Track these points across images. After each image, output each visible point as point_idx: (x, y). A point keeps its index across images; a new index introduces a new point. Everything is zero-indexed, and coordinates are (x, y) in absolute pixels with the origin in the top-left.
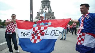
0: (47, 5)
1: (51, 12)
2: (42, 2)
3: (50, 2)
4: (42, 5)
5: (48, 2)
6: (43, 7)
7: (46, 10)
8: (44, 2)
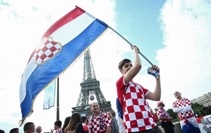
0: (93, 89)
1: (104, 103)
2: (81, 84)
3: (99, 82)
4: (82, 91)
5: (95, 84)
6: (84, 95)
7: (92, 99)
8: (87, 85)
